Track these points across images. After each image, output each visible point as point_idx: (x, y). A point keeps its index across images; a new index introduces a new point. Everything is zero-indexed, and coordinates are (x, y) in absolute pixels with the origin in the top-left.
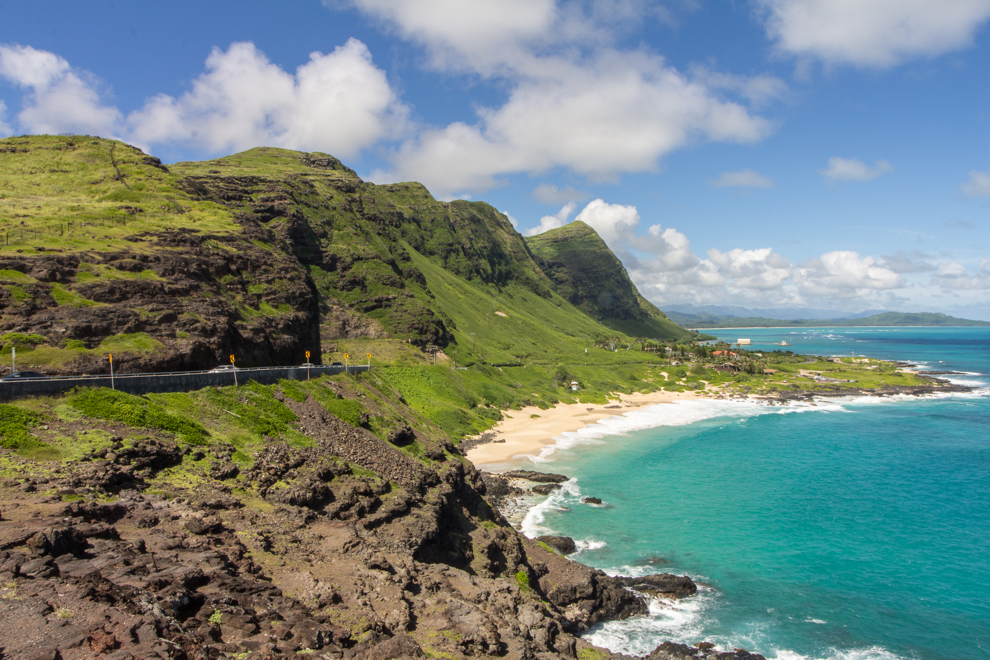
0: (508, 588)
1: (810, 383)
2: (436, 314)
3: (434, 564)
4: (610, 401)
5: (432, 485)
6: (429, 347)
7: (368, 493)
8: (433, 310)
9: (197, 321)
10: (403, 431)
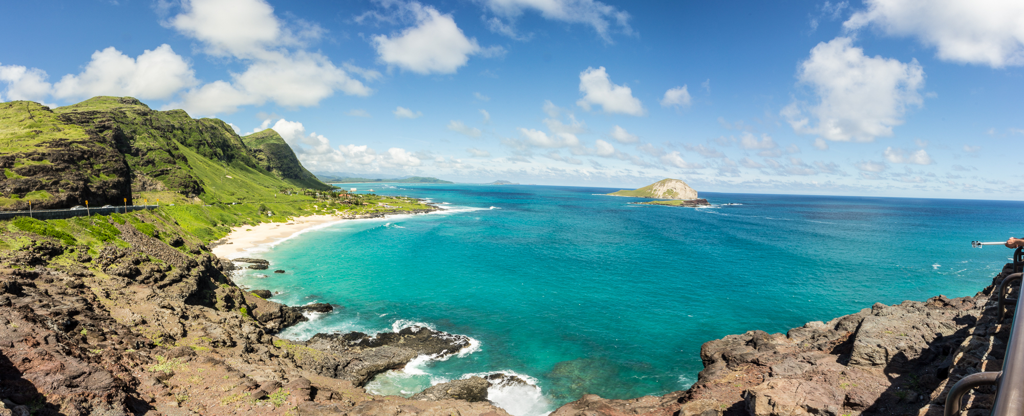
0: (236, 316)
1: (383, 209)
2: (194, 177)
3: (196, 306)
4: (288, 221)
5: (194, 267)
6: (190, 195)
7: (159, 271)
8: (192, 175)
9: (69, 184)
10: (177, 239)
